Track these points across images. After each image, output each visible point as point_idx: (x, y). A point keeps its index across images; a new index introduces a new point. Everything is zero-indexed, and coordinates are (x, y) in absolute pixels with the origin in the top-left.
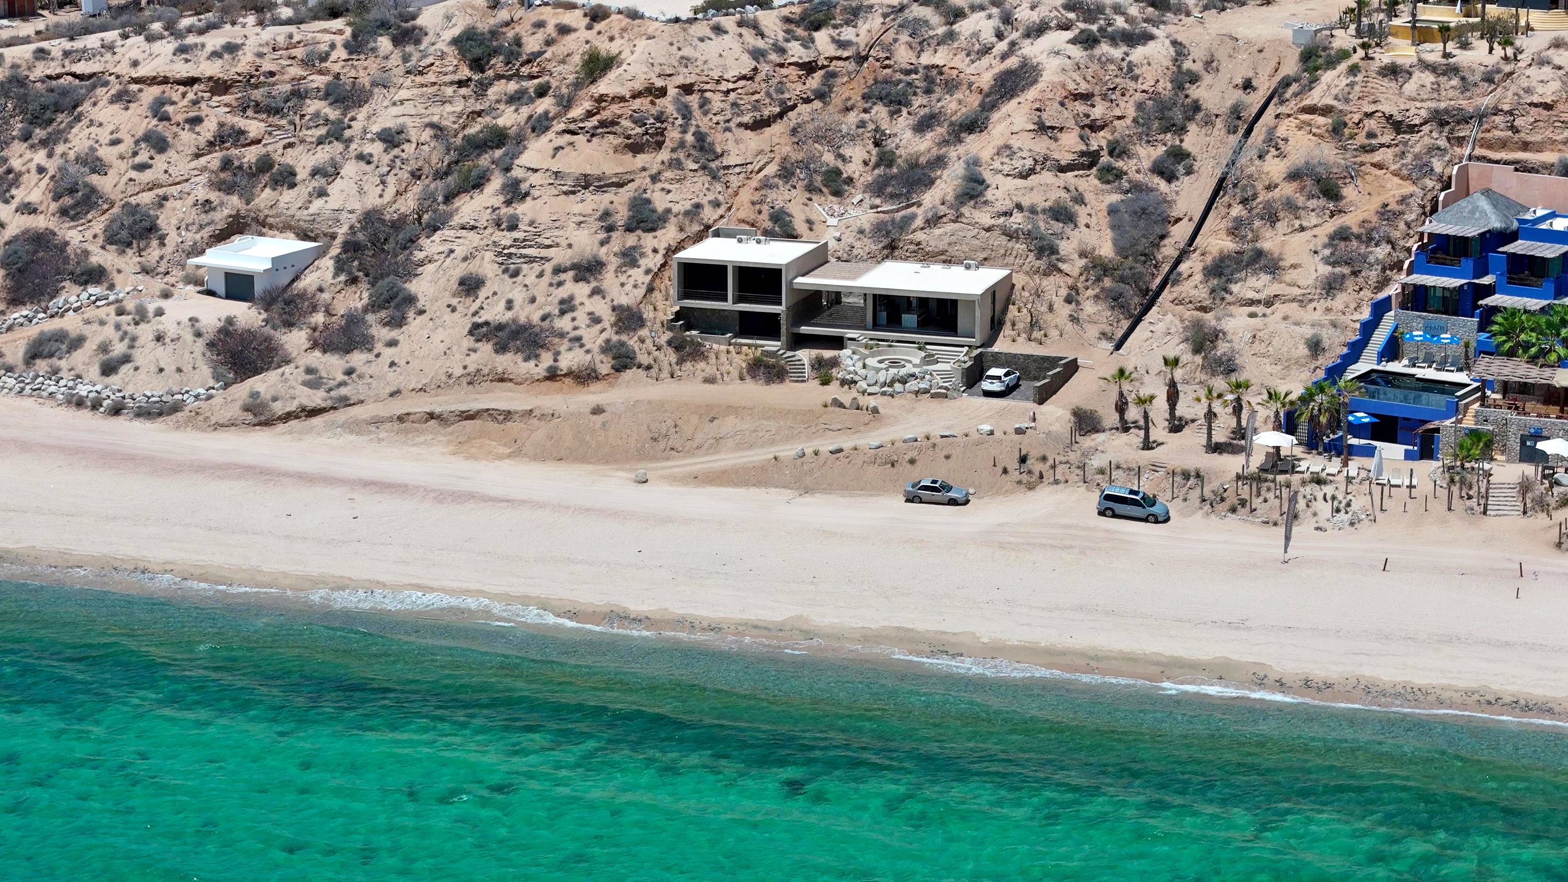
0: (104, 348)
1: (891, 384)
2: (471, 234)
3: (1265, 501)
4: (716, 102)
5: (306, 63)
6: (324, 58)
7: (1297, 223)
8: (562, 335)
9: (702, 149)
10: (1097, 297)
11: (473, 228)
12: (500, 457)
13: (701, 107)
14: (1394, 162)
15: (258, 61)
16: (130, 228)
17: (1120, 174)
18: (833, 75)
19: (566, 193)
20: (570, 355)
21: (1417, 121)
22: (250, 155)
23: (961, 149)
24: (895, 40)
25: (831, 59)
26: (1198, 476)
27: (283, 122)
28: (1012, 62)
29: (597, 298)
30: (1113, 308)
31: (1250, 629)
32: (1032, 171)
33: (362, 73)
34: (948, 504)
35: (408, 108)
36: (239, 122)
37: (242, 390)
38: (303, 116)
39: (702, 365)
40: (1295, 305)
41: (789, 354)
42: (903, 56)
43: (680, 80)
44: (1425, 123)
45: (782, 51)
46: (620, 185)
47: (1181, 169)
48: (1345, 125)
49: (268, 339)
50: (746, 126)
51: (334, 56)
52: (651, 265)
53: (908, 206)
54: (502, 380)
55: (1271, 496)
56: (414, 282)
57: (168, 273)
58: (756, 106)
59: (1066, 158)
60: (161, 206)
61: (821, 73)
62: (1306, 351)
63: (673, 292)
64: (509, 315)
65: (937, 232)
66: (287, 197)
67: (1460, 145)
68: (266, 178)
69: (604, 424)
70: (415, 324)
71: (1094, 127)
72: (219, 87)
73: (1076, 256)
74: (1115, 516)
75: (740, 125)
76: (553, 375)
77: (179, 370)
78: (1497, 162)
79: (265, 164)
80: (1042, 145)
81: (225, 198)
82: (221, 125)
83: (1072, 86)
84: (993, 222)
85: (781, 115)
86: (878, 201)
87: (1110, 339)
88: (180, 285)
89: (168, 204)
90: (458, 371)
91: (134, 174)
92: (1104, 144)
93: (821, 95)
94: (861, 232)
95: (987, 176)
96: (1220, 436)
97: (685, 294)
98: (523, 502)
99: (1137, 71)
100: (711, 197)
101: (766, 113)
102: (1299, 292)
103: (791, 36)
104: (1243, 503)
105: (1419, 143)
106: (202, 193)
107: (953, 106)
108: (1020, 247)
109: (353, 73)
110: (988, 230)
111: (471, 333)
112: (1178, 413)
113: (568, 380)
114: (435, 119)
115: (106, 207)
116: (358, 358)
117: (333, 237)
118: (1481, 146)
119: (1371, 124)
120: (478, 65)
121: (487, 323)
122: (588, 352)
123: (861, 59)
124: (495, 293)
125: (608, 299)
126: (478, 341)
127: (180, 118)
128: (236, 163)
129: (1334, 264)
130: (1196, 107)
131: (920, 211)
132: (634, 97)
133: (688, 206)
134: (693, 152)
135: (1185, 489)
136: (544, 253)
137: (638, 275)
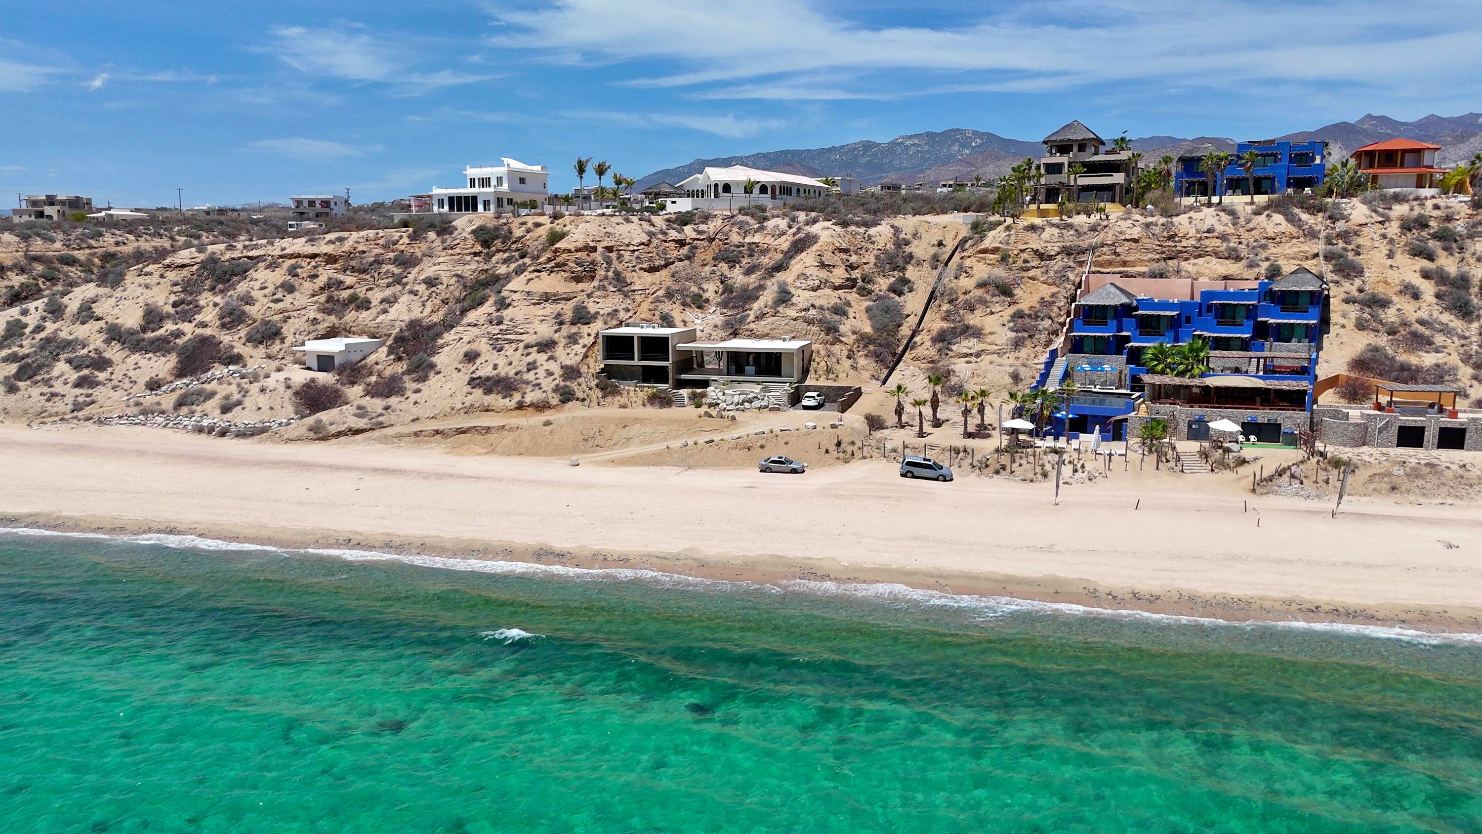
0: (227, 398)
1: (742, 404)
2: (474, 329)
3: (1021, 465)
4: (627, 256)
5: (384, 247)
6: (396, 243)
7: (988, 310)
8: (528, 383)
9: (618, 280)
10: (866, 355)
11: (475, 325)
12: (479, 454)
13: (618, 259)
14: (1042, 276)
15: (356, 245)
16: (263, 332)
17: (870, 292)
18: (696, 248)
19: (534, 304)
20: (532, 394)
21: (1053, 253)
22: (345, 294)
23: (774, 280)
24: (730, 231)
25: (694, 239)
26: (965, 451)
27: (368, 277)
28: (801, 235)
29: (551, 361)
30: (877, 362)
31: (1059, 552)
32: (819, 288)
33: (417, 250)
34: (791, 472)
35: (443, 267)
36: (341, 277)
37: (310, 420)
38: (379, 274)
39: (619, 398)
40: (995, 356)
41: (674, 391)
42: (735, 238)
43: (605, 244)
44: (1058, 254)
45: (665, 234)
46: (569, 300)
47: (906, 289)
48: (1010, 256)
49: (337, 391)
50: (645, 270)
51: (401, 242)
52: (586, 342)
53: (744, 311)
54: (487, 410)
55: (1024, 462)
56: (436, 356)
57: (283, 358)
58: (650, 259)
59: (838, 282)
60: (285, 321)
61: (688, 247)
62: (1011, 380)
63: (600, 357)
64: (495, 372)
65: (763, 323)
66: (364, 315)
67: (1081, 266)
68: (352, 306)
69: (551, 432)
70: (433, 379)
71: (851, 267)
72: (331, 259)
73: (850, 333)
74: (914, 477)
75: (641, 269)
76: (520, 406)
77: (271, 408)
78: (1108, 273)
79: (353, 299)
80: (823, 274)
81: (326, 317)
82: (330, 279)
83: (838, 245)
84: (798, 315)
85: (666, 266)
86: (725, 311)
87: (877, 379)
88: (290, 365)
89: (290, 321)
90: (459, 406)
91: (271, 305)
92: (859, 276)
93: (688, 258)
94: (716, 326)
95: (792, 290)
96: (971, 429)
97: (607, 357)
98: (486, 478)
99: (873, 239)
100: (624, 306)
101: (657, 264)
102: (997, 348)
103: (669, 227)
104: (1004, 468)
105: (1058, 264)
106: (312, 315)
107: (767, 260)
108: (815, 329)
109: (412, 250)
110: (795, 320)
111: (469, 383)
112: (938, 415)
113: (530, 409)
114: (459, 272)
115: (250, 322)
116: (393, 401)
117: (390, 335)
118: (1095, 266)
119: (1025, 256)
120: (486, 244)
121: (480, 378)
122: (544, 392)
123: (711, 240)
124: (487, 361)
125: (558, 362)
126: (473, 388)
127: (305, 275)
128: (336, 298)
129: (1016, 331)
130: (911, 256)
131: (751, 313)
132: (577, 251)
133: (610, 310)
134: (613, 281)
135: (958, 460)
136: (519, 337)
137: (578, 348)
